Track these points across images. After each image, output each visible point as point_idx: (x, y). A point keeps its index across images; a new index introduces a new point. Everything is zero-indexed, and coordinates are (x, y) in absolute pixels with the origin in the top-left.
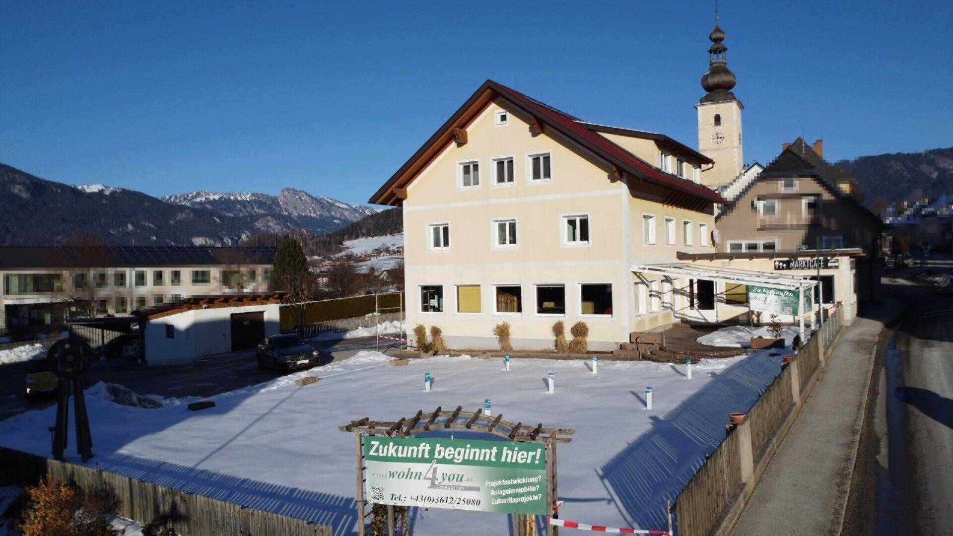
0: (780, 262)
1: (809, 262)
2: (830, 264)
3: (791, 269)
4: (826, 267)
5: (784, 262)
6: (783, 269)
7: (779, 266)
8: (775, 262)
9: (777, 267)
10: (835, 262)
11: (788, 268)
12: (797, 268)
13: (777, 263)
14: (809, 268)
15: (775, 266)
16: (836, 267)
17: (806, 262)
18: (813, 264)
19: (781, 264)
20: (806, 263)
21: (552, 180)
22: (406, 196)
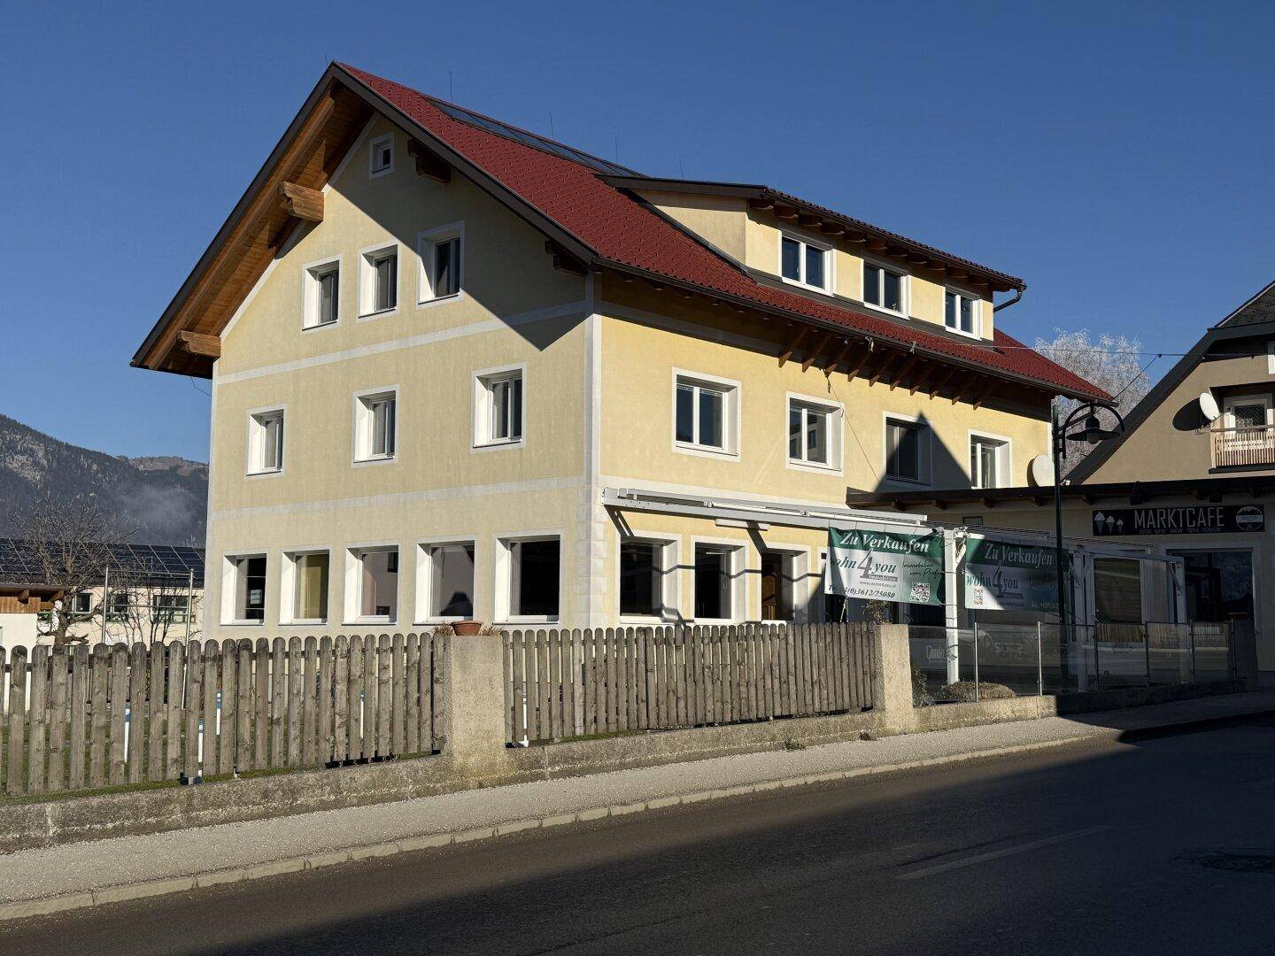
0: (1106, 513)
1: (1184, 513)
2: (1239, 519)
3: (1136, 532)
4: (1230, 526)
5: (1117, 514)
6: (1116, 532)
7: (1105, 525)
8: (1095, 513)
9: (1100, 529)
10: (1253, 513)
11: (1130, 529)
12: (1153, 531)
13: (1100, 517)
14: (1185, 531)
15: (1095, 523)
16: (1259, 527)
17: (1177, 513)
18: (1194, 517)
19: (1111, 520)
20: (1176, 518)
21: (461, 293)
22: (218, 350)
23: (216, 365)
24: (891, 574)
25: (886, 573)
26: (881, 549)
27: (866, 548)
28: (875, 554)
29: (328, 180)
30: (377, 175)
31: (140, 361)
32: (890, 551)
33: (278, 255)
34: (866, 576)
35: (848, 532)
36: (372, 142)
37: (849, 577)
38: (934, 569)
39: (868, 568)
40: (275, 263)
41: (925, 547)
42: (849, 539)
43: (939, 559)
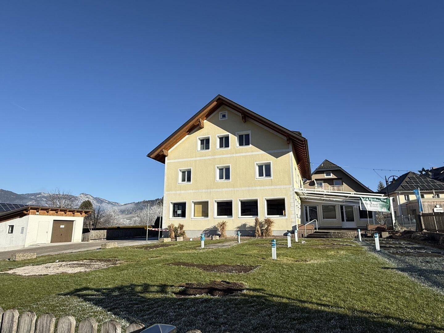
21: (251, 145)
22: (168, 154)
23: (166, 158)
24: (376, 206)
25: (375, 206)
26: (374, 201)
27: (370, 201)
28: (372, 202)
29: (206, 119)
30: (221, 120)
31: (149, 156)
32: (376, 201)
33: (188, 134)
34: (371, 206)
35: (365, 197)
36: (220, 113)
37: (367, 206)
38: (387, 205)
39: (371, 205)
40: (187, 136)
41: (385, 201)
42: (365, 199)
43: (389, 203)
